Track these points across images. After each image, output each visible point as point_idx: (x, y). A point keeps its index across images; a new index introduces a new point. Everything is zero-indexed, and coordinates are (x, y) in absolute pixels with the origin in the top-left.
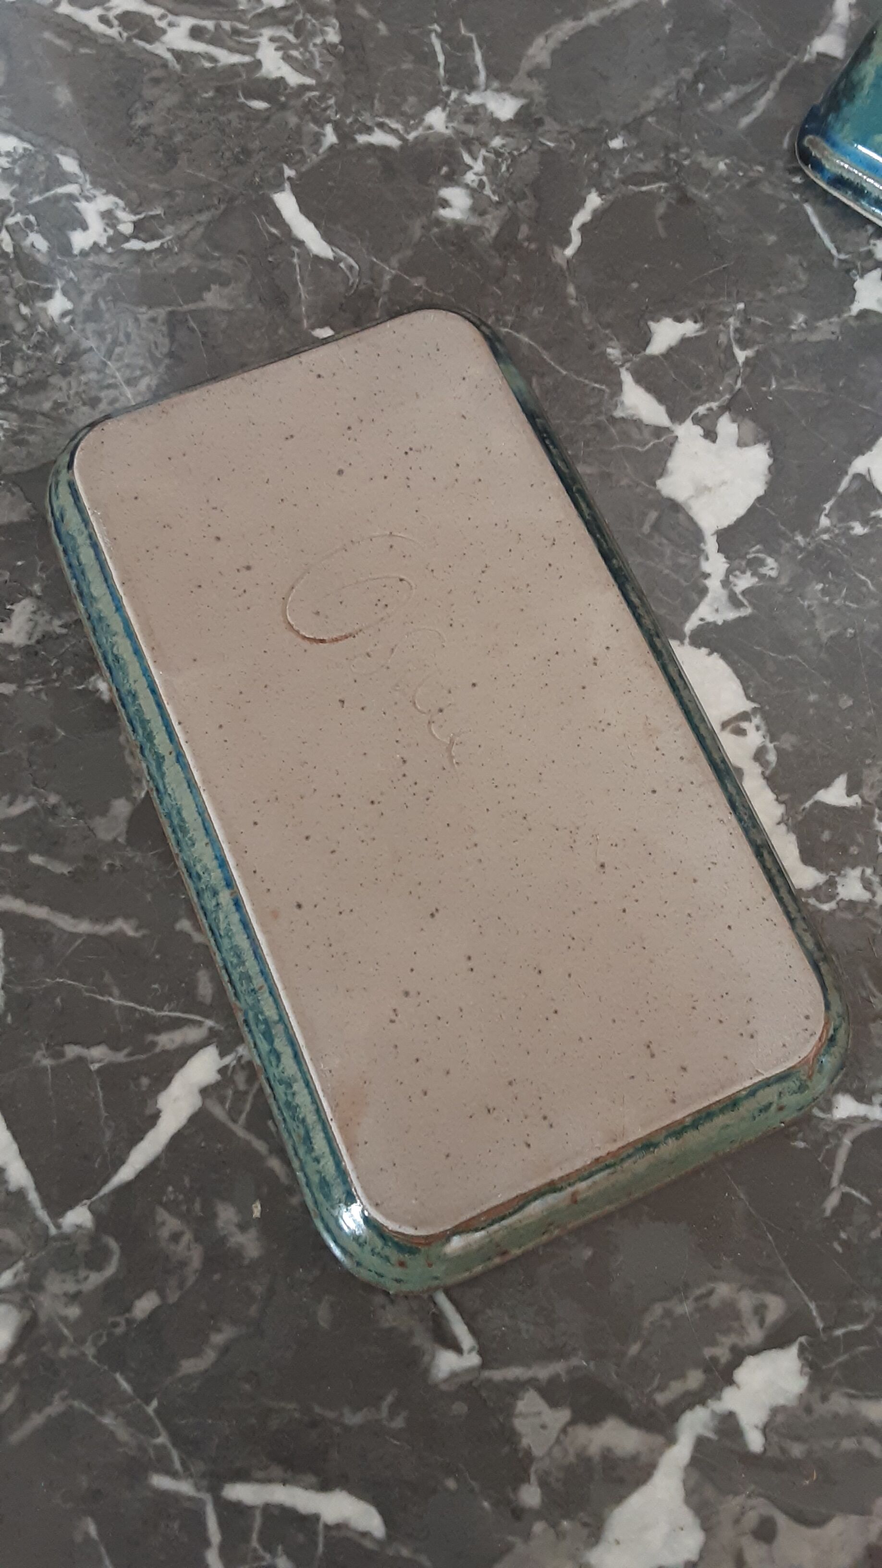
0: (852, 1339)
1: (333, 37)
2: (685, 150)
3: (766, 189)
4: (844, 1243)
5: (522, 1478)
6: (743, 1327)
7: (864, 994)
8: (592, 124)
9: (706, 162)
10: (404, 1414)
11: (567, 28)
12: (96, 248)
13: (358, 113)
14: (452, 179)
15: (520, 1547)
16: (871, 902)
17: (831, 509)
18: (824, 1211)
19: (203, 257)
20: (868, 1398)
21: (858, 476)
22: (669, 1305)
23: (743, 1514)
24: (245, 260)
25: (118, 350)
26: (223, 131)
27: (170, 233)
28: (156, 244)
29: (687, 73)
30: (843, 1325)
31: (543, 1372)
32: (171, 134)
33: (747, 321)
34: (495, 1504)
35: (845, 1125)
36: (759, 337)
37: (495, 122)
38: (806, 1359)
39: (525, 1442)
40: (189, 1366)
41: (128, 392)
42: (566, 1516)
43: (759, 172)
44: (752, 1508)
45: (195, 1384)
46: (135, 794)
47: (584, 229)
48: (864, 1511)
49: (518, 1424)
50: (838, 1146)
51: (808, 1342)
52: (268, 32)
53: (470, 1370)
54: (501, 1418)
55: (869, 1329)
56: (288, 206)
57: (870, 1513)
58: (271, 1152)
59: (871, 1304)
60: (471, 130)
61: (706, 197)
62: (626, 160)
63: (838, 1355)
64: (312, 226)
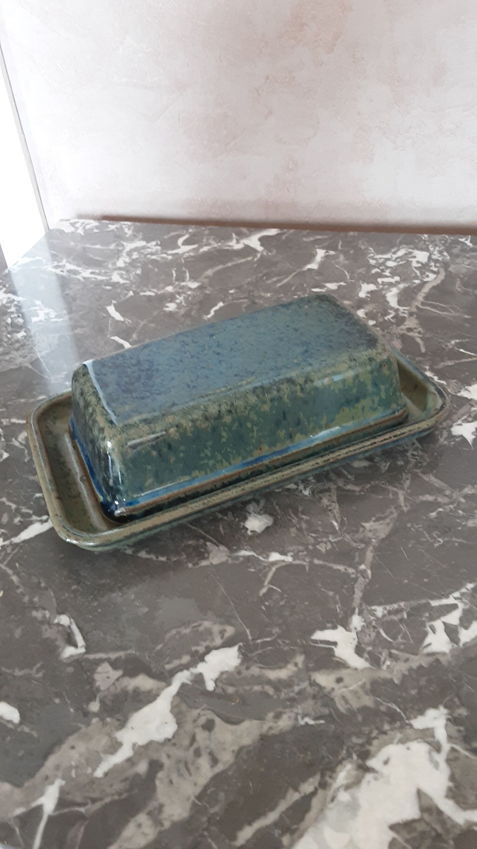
0: (265, 644)
1: (139, 272)
2: (256, 292)
4: (266, 606)
5: (92, 698)
6: (212, 638)
8: (224, 288)
9: (263, 294)
10: (43, 671)
11: (220, 267)
12: (41, 321)
13: (143, 288)
14: (171, 301)
15: (84, 729)
16: (297, 489)
18: (259, 594)
20: (270, 669)
22: (179, 630)
23: (198, 717)
24: (92, 322)
26: (94, 294)
27: (67, 317)
28: (61, 319)
29: (260, 275)
30: (261, 638)
31: (113, 656)
32: (76, 295)
34: (76, 710)
35: (273, 564)
37: (190, 288)
38: (241, 652)
39: (97, 684)
42: (110, 716)
44: (204, 715)
47: (216, 311)
48: (261, 718)
49: (97, 677)
50: (269, 571)
51: (243, 645)
52: (116, 272)
53: (80, 654)
54: (88, 674)
55: (275, 640)
56: (111, 310)
57: (264, 720)
58: (14, 574)
59: (276, 630)
60: (180, 290)
61: (262, 302)
62: (234, 295)
63: (257, 650)
64: (119, 314)
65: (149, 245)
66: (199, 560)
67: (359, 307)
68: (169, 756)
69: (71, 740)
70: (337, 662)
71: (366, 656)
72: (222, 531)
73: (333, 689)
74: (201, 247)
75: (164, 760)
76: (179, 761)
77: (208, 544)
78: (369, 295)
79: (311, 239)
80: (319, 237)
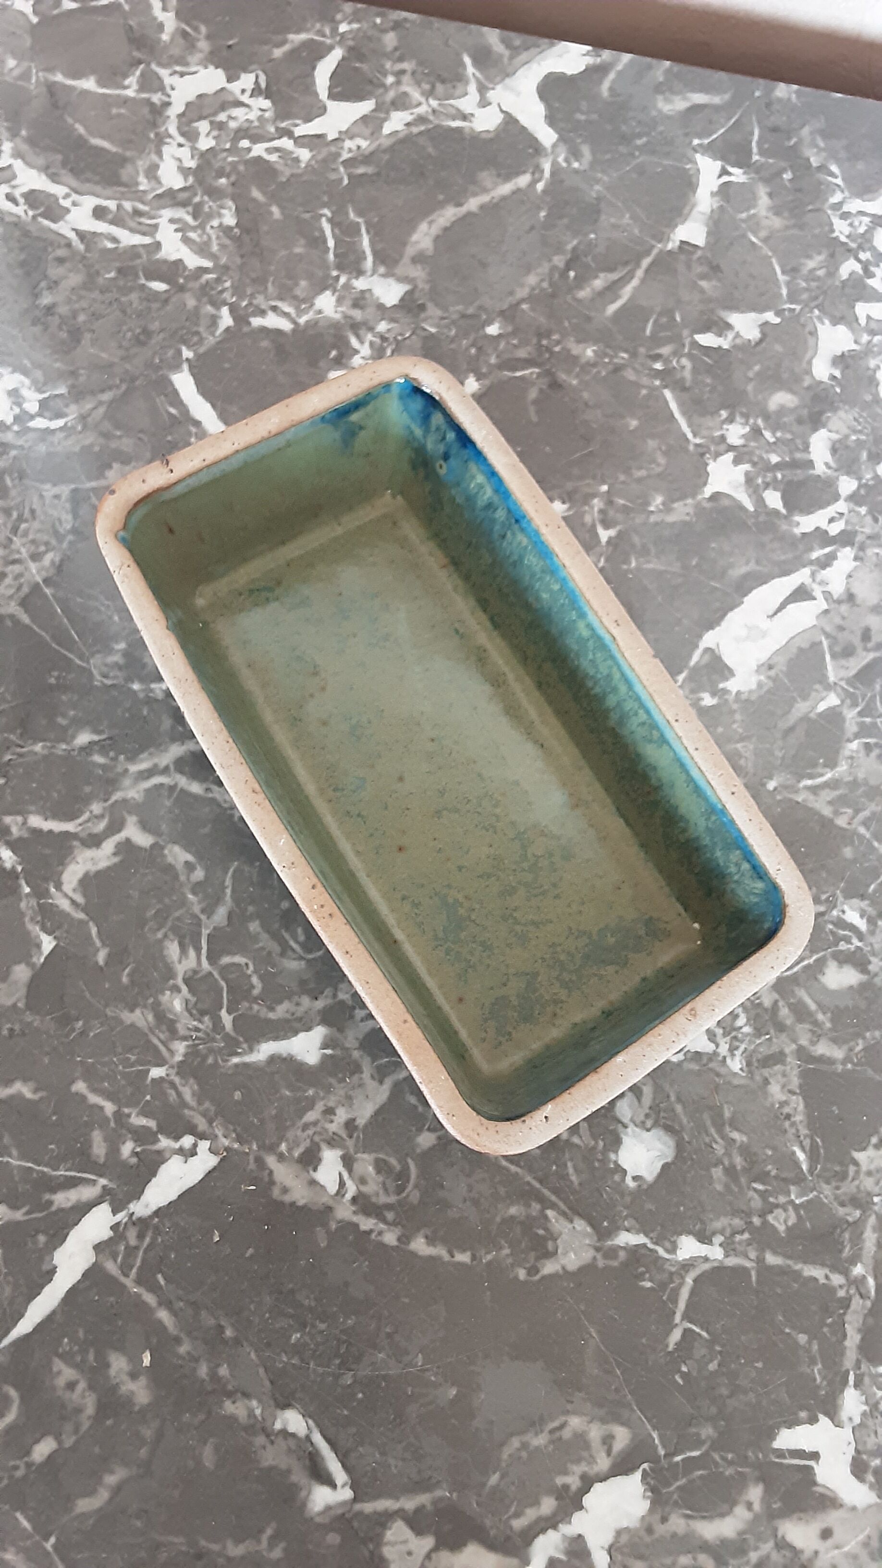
0: (690, 1465)
1: (230, 219)
2: (555, 337)
3: (630, 375)
4: (684, 1376)
6: (591, 1456)
7: (707, 1140)
8: (470, 311)
9: (575, 349)
10: (282, 1545)
11: (449, 214)
12: (2, 426)
13: (252, 296)
14: (339, 363)
16: (715, 1053)
17: (684, 681)
18: (667, 1346)
19: (106, 436)
20: (704, 1518)
21: (707, 650)
22: (525, 1438)
24: (146, 439)
25: (24, 526)
26: (124, 312)
27: (73, 412)
28: (60, 423)
29: (559, 261)
30: (682, 1452)
31: (409, 1504)
32: (74, 315)
33: (610, 502)
35: (687, 1266)
36: (620, 517)
37: (381, 307)
38: (647, 1484)
39: (393, 1567)
40: (84, 1505)
41: (33, 567)
43: (623, 358)
45: (91, 1522)
46: (34, 959)
49: (387, 1552)
50: (681, 1284)
51: (650, 1468)
52: (167, 213)
53: (343, 1504)
54: (371, 1546)
55: (705, 1455)
56: (185, 384)
58: (160, 1304)
59: (707, 1431)
60: (357, 314)
61: (575, 382)
62: (502, 345)
63: (677, 1480)
64: (208, 406)
65: (235, 87)
66: (538, 1259)
67: (816, 421)
70: (822, 1496)
71: (870, 1478)
72: (574, 1178)
73: (816, 1553)
74: (383, 110)
77: (550, 1213)
78: (837, 373)
79: (679, 104)
80: (699, 98)
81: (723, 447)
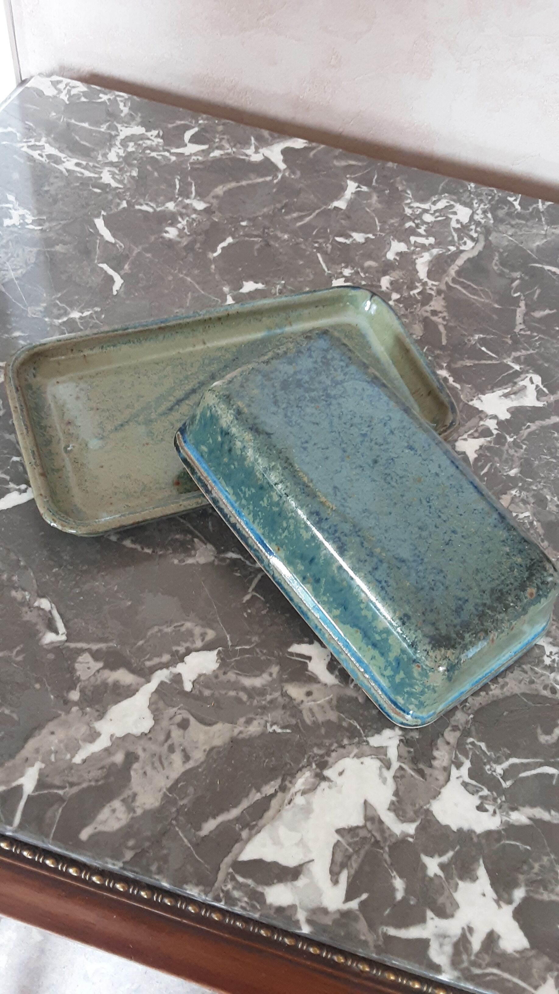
0: (243, 651)
1: (135, 173)
3: (303, 247)
4: (248, 613)
5: (72, 687)
6: (193, 640)
8: (235, 216)
9: (279, 234)
11: (233, 185)
12: (14, 225)
13: (138, 199)
14: (172, 225)
15: (64, 716)
18: (242, 601)
19: (59, 234)
20: (246, 676)
22: (161, 628)
23: (175, 716)
24: (76, 238)
25: (12, 259)
26: (80, 197)
27: (46, 225)
28: (40, 228)
29: (279, 206)
30: (240, 645)
31: (95, 647)
34: (57, 697)
35: (259, 570)
37: (195, 210)
38: (220, 657)
39: (78, 673)
41: (12, 273)
42: (90, 706)
43: (301, 240)
44: (180, 714)
47: (223, 248)
48: (233, 722)
49: (77, 666)
50: (255, 578)
51: (223, 650)
52: (107, 169)
53: (60, 642)
54: (69, 662)
55: (253, 648)
56: (99, 223)
57: (236, 724)
59: (255, 639)
60: (184, 211)
61: (277, 245)
62: (246, 229)
63: (235, 657)
64: (108, 231)
65: (149, 134)
66: (185, 557)
67: (385, 273)
68: (144, 750)
69: (51, 726)
70: (310, 676)
71: (337, 673)
72: (211, 528)
73: (302, 701)
74: (211, 150)
75: (140, 752)
76: (154, 755)
77: (196, 540)
78: (398, 258)
79: (343, 163)
80: (352, 162)
81: (340, 276)
